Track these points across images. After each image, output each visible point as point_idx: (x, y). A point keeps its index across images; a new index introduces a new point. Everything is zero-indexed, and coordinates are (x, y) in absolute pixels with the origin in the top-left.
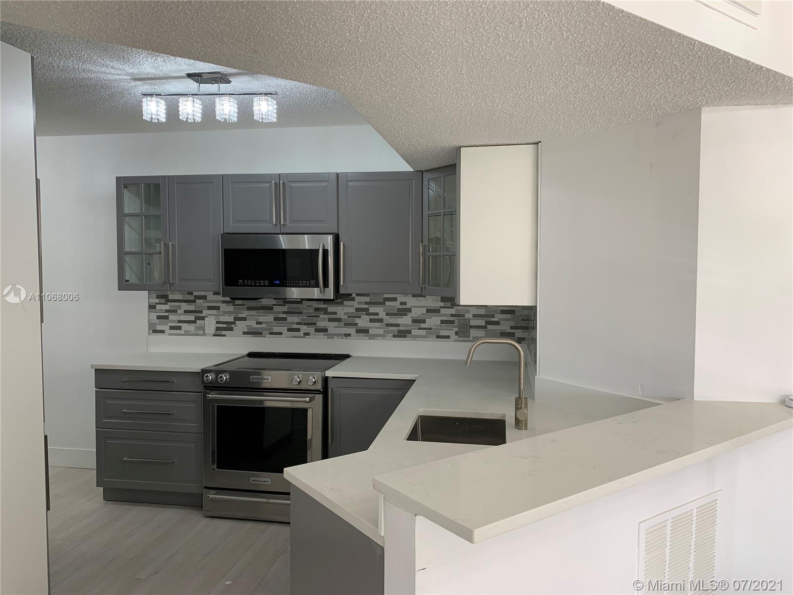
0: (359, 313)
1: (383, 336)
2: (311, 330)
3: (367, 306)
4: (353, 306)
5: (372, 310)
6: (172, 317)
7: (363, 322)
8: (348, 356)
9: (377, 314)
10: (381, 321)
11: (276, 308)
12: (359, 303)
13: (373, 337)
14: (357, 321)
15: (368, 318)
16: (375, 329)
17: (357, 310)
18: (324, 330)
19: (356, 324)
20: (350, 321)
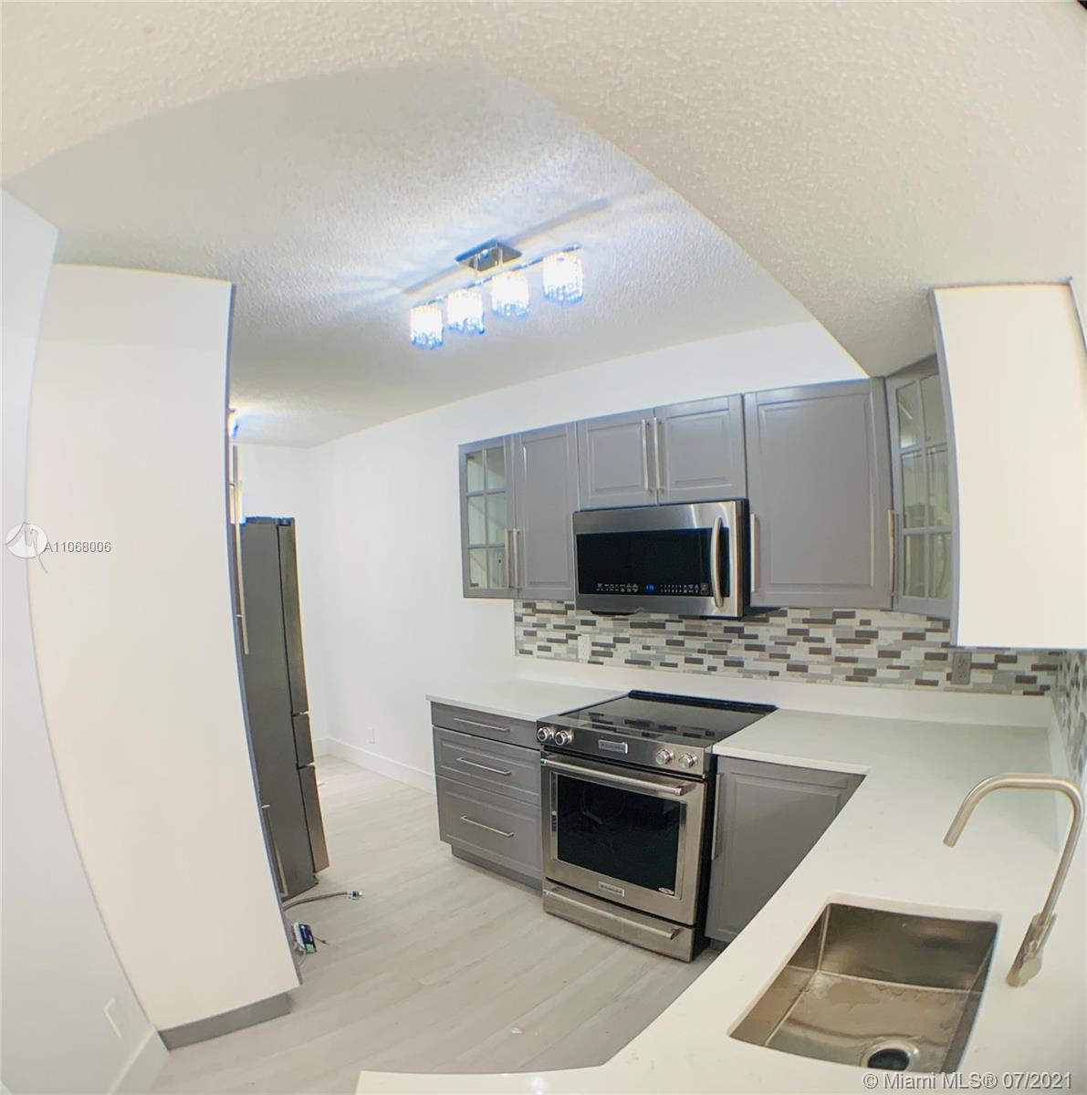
0: (792, 638)
1: (829, 678)
2: (719, 662)
3: (805, 626)
4: (783, 625)
5: (815, 632)
6: (541, 634)
7: (799, 652)
8: (771, 709)
9: (822, 640)
10: (827, 651)
11: (669, 626)
12: (794, 621)
13: (814, 679)
14: (789, 650)
15: (808, 645)
16: (818, 665)
17: (790, 632)
18: (738, 664)
19: (788, 657)
20: (779, 649)
